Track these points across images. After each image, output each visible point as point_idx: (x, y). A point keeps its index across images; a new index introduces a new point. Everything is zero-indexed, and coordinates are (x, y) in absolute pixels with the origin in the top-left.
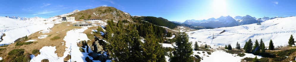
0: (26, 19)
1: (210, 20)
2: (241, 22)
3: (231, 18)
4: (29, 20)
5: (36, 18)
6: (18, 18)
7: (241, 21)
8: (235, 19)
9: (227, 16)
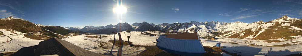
0: (226, 24)
1: (108, 27)
2: (137, 29)
3: (129, 25)
4: (230, 25)
5: (238, 23)
6: (217, 23)
7: (137, 27)
8: (132, 26)
9: (124, 23)
